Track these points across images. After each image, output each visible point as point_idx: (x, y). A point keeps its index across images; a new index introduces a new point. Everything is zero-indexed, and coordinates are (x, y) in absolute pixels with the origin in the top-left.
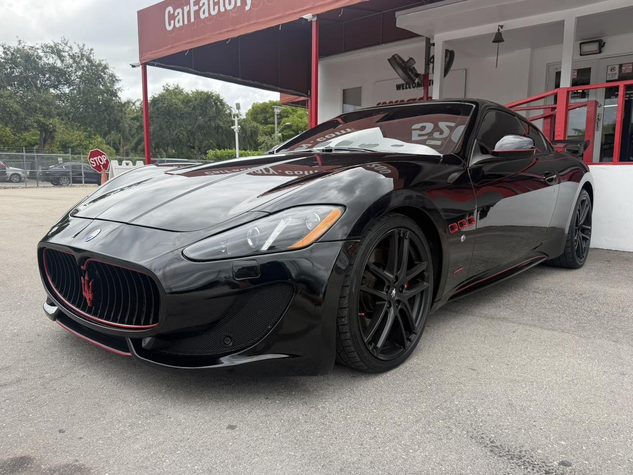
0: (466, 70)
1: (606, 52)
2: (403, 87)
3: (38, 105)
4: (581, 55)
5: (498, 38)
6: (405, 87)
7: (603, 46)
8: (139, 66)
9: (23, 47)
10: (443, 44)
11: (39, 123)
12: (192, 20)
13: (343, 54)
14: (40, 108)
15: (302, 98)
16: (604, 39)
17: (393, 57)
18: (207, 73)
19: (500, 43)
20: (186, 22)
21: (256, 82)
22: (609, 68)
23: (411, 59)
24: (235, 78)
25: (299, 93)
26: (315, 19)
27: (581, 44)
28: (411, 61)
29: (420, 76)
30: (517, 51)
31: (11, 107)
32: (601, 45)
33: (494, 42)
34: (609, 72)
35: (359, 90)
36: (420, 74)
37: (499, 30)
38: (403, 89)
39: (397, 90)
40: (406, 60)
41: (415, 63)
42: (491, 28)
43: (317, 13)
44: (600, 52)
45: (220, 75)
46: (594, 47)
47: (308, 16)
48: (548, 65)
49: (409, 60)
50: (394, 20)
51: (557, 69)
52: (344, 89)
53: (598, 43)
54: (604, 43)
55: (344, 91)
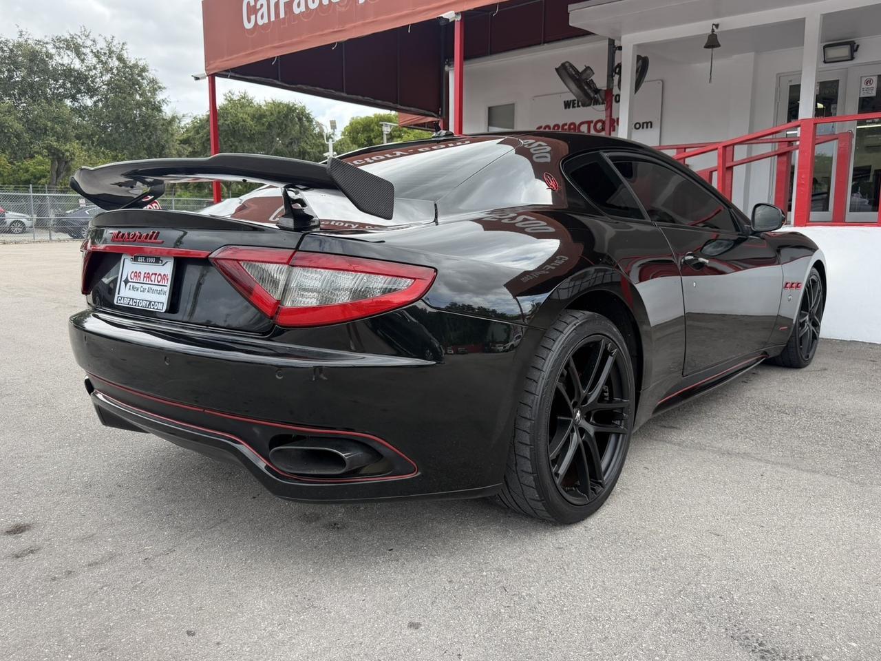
0: (662, 81)
1: (861, 58)
2: (574, 104)
3: (49, 124)
4: (825, 62)
5: (712, 42)
6: (576, 105)
7: (856, 50)
8: (204, 78)
9: (26, 41)
10: (633, 48)
11: (51, 150)
12: (282, 15)
13: (489, 57)
14: (52, 129)
15: (430, 119)
16: (857, 41)
17: (563, 65)
18: (299, 86)
19: (714, 49)
20: (273, 19)
21: (366, 98)
22: (864, 79)
23: (588, 68)
24: (337, 93)
25: (427, 113)
26: (459, 18)
27: (825, 47)
28: (589, 71)
29: (600, 91)
30: (735, 57)
31: (11, 127)
32: (854, 48)
33: (706, 47)
34: (864, 86)
35: (511, 107)
37: (713, 31)
38: (574, 107)
39: (566, 108)
40: (580, 70)
41: (594, 73)
42: (702, 28)
43: (462, 10)
44: (852, 58)
45: (318, 88)
46: (844, 51)
47: (449, 15)
48: (779, 77)
49: (585, 70)
50: (566, 16)
51: (791, 81)
52: (490, 106)
53: (849, 46)
54: (858, 46)
55: (490, 109)
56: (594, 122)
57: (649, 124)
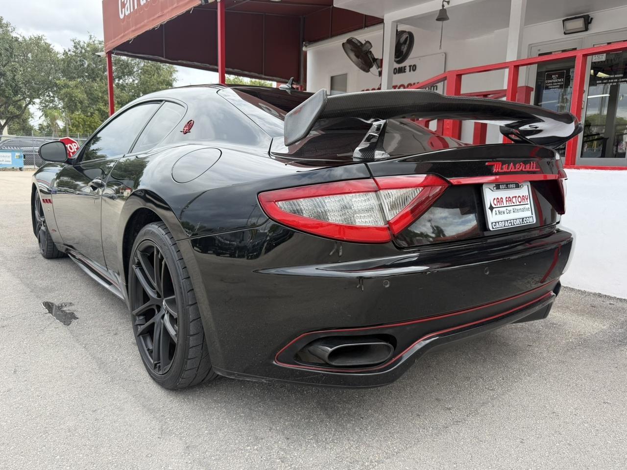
0: (445, 53)
1: (594, 28)
3: (100, 95)
4: (565, 33)
5: (442, 16)
7: (590, 23)
9: (94, 42)
10: (392, 24)
11: (100, 111)
12: (136, 7)
13: (329, 40)
14: (102, 98)
16: (591, 14)
17: (349, 40)
19: (444, 22)
20: (132, 10)
21: (236, 70)
23: (367, 42)
24: (211, 67)
27: (564, 21)
28: (369, 45)
29: (378, 61)
30: (496, 31)
31: (77, 97)
32: (588, 21)
33: (437, 20)
35: (345, 76)
36: (377, 59)
37: (443, 6)
40: (363, 43)
41: (372, 46)
44: (586, 29)
45: (195, 63)
46: (580, 24)
48: (530, 47)
49: (365, 44)
51: (539, 50)
52: (332, 76)
53: (583, 19)
54: (592, 19)
55: (332, 78)
56: (398, 86)
57: (435, 88)
